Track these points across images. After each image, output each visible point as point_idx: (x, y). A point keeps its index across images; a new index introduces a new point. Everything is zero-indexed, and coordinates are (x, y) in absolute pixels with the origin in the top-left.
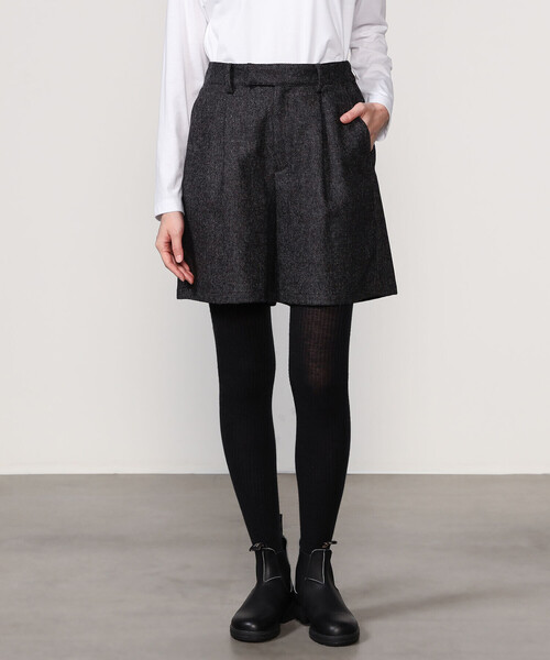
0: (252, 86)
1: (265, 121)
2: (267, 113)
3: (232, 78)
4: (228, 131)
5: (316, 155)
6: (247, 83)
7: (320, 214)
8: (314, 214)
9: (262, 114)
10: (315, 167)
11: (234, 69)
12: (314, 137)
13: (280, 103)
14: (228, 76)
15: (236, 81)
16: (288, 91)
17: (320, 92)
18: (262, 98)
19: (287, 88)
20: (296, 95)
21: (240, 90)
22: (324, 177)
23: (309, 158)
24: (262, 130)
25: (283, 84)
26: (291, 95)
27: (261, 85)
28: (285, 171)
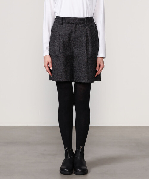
0: (67, 23)
1: (71, 33)
2: (71, 31)
3: (62, 21)
4: (61, 35)
5: (85, 42)
6: (66, 22)
7: (85, 58)
8: (84, 58)
9: (70, 31)
10: (84, 45)
11: (63, 18)
12: (84, 37)
13: (75, 28)
14: (61, 20)
15: (63, 22)
16: (77, 25)
17: (86, 25)
18: (70, 27)
19: (77, 24)
20: (79, 26)
21: (64, 24)
22: (87, 48)
23: (83, 43)
24: (70, 35)
25: (76, 23)
26: (78, 26)
27: (70, 23)
28: (76, 46)
